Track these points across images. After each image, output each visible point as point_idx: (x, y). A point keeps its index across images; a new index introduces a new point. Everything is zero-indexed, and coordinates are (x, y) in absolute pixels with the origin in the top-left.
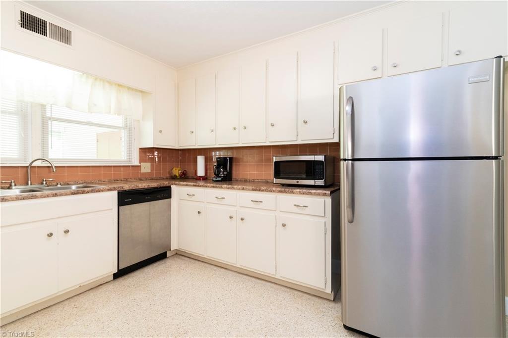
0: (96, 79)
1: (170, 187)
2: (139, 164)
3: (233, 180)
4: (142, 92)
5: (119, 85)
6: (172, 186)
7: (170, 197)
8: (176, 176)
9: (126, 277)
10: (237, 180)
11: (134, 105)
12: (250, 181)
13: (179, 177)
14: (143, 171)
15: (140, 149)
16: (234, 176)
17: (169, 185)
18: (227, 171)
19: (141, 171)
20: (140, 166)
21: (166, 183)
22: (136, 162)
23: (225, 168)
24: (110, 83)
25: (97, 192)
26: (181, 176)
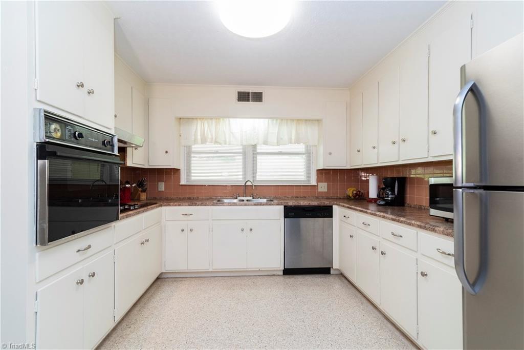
0: (282, 120)
1: (331, 207)
2: (316, 184)
3: (406, 205)
4: (318, 120)
5: (306, 120)
6: (334, 206)
7: (332, 217)
8: (350, 196)
9: (291, 276)
10: (410, 207)
11: (311, 133)
12: (425, 209)
13: (353, 198)
14: (320, 190)
15: (318, 170)
16: (408, 201)
17: (330, 205)
18: (395, 195)
19: (318, 190)
20: (317, 186)
21: (326, 203)
22: (314, 183)
23: (393, 191)
24: (292, 120)
25: (269, 205)
26: (355, 197)
